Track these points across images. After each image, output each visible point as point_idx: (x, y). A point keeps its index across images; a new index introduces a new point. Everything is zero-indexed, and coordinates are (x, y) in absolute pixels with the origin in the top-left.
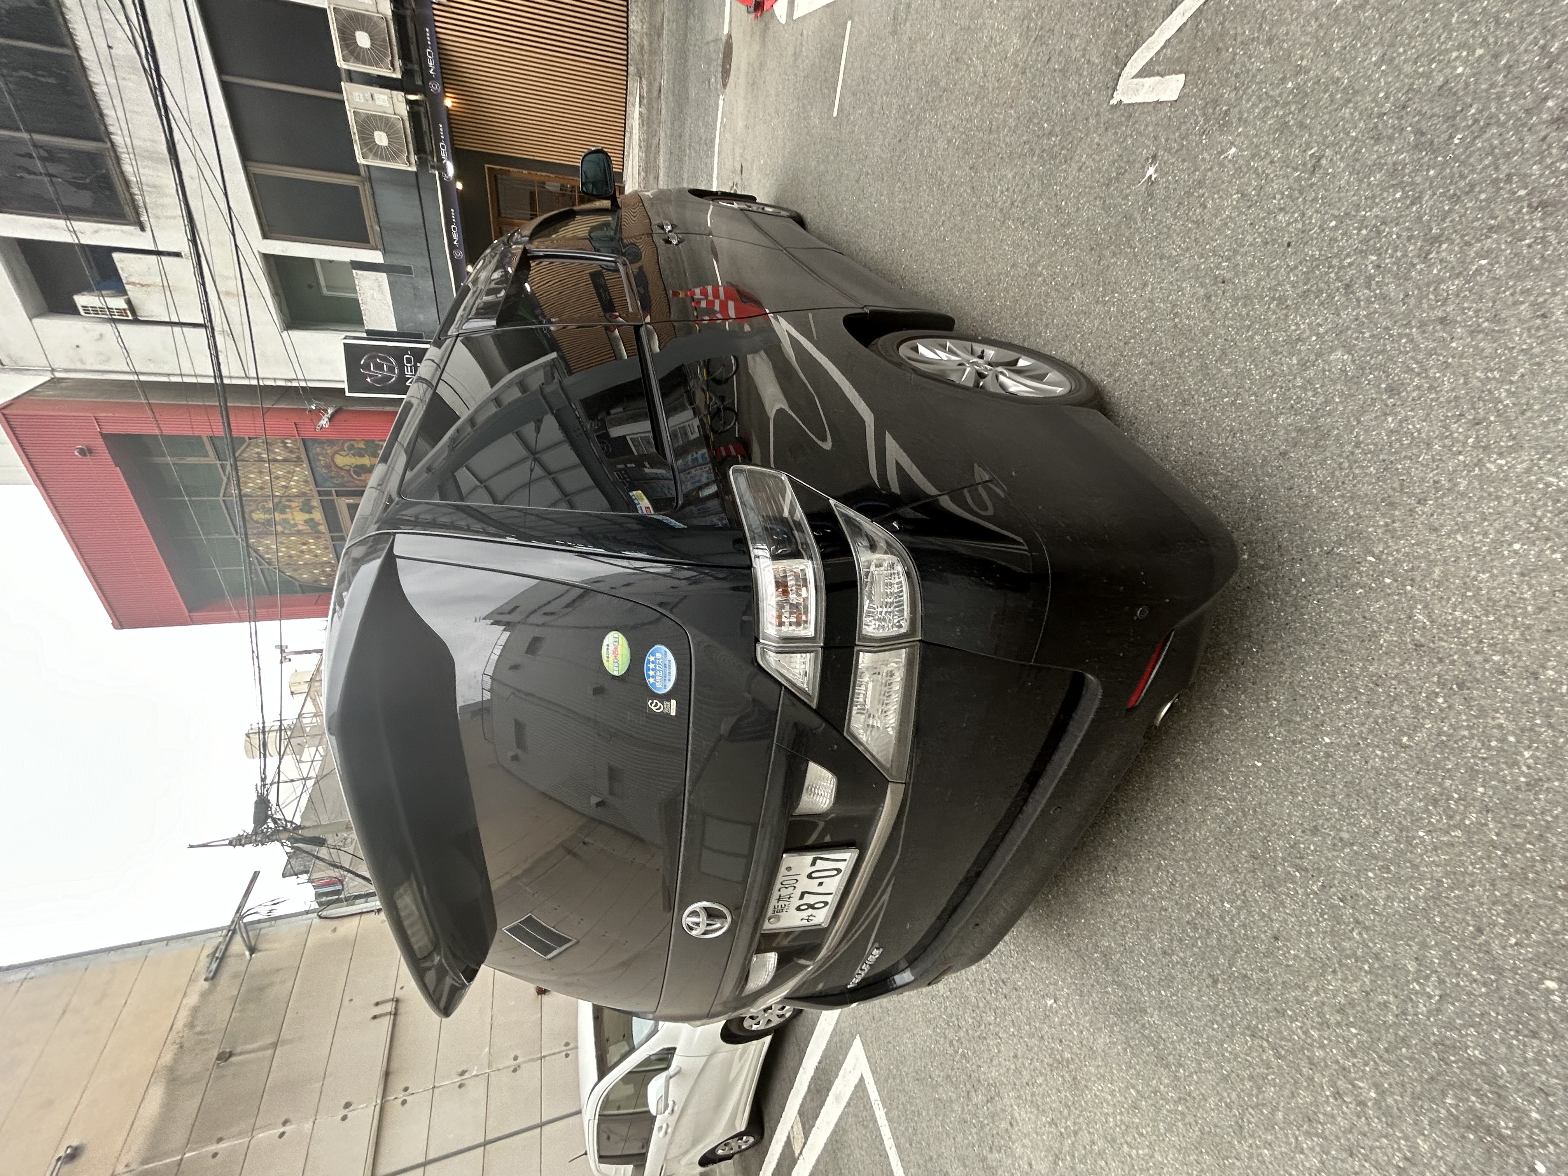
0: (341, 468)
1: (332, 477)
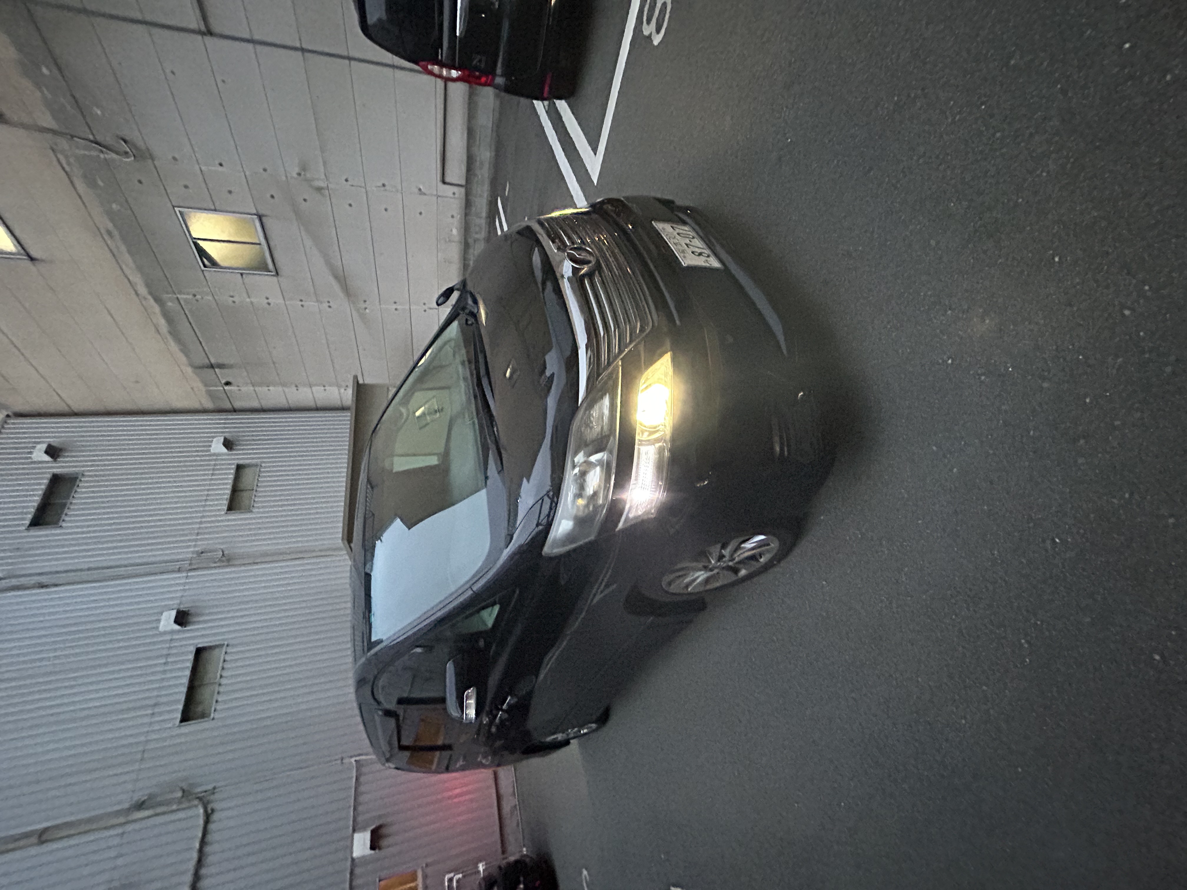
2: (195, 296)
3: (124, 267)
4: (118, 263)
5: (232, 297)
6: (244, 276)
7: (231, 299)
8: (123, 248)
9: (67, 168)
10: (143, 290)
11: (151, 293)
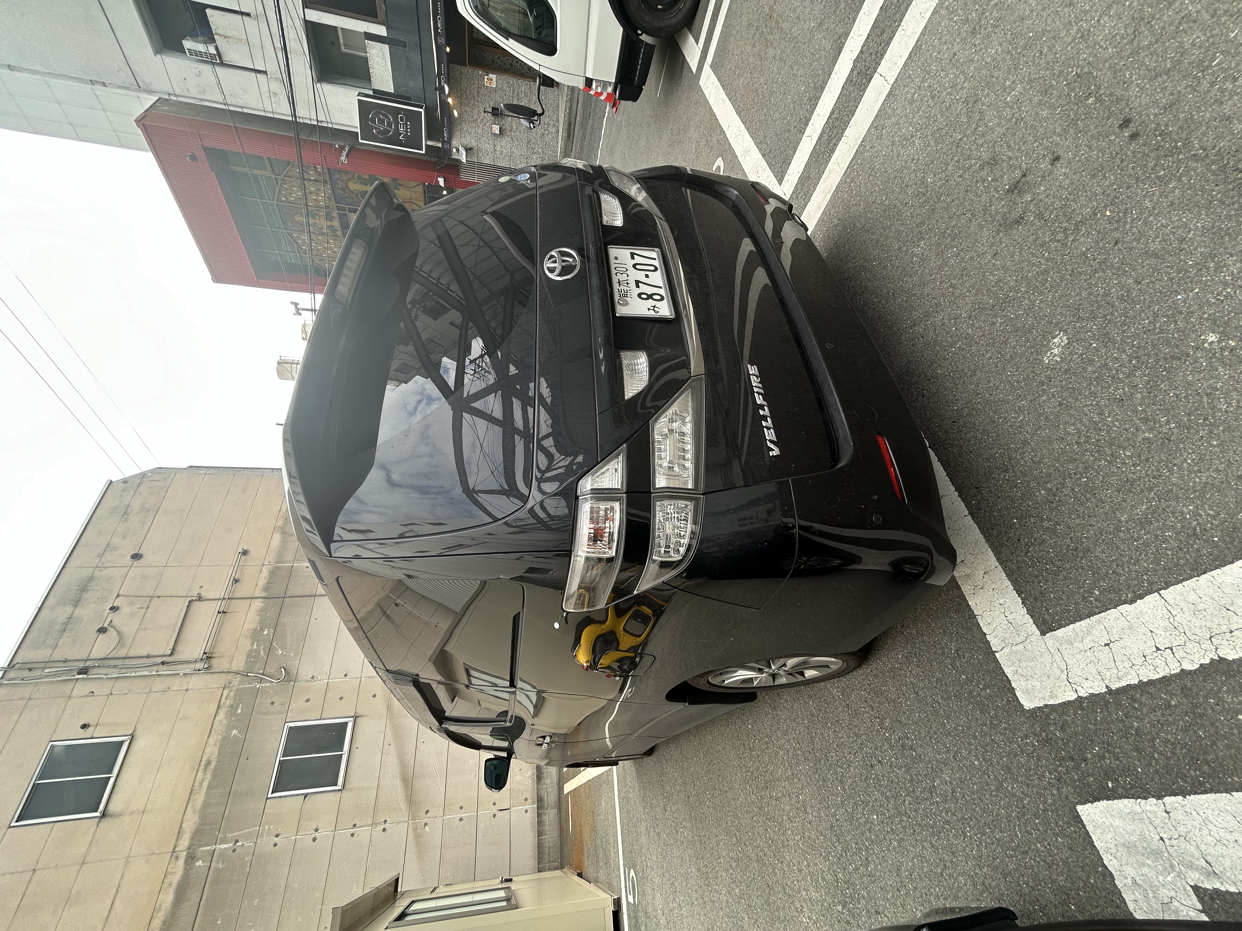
0: (352, 192)
1: (346, 198)
2: (237, 841)
3: (189, 809)
4: (188, 803)
5: (277, 836)
6: (307, 798)
7: (276, 839)
8: (205, 784)
9: (222, 703)
10: (184, 843)
11: (189, 848)
